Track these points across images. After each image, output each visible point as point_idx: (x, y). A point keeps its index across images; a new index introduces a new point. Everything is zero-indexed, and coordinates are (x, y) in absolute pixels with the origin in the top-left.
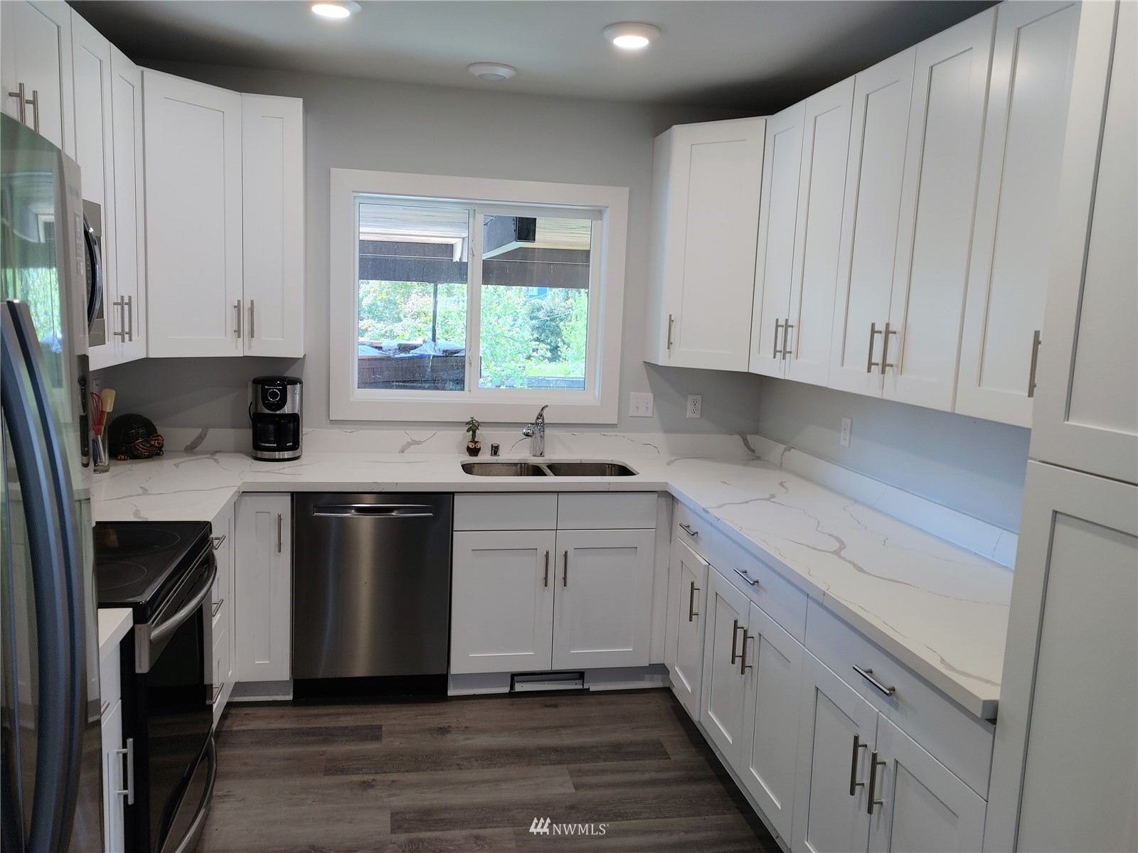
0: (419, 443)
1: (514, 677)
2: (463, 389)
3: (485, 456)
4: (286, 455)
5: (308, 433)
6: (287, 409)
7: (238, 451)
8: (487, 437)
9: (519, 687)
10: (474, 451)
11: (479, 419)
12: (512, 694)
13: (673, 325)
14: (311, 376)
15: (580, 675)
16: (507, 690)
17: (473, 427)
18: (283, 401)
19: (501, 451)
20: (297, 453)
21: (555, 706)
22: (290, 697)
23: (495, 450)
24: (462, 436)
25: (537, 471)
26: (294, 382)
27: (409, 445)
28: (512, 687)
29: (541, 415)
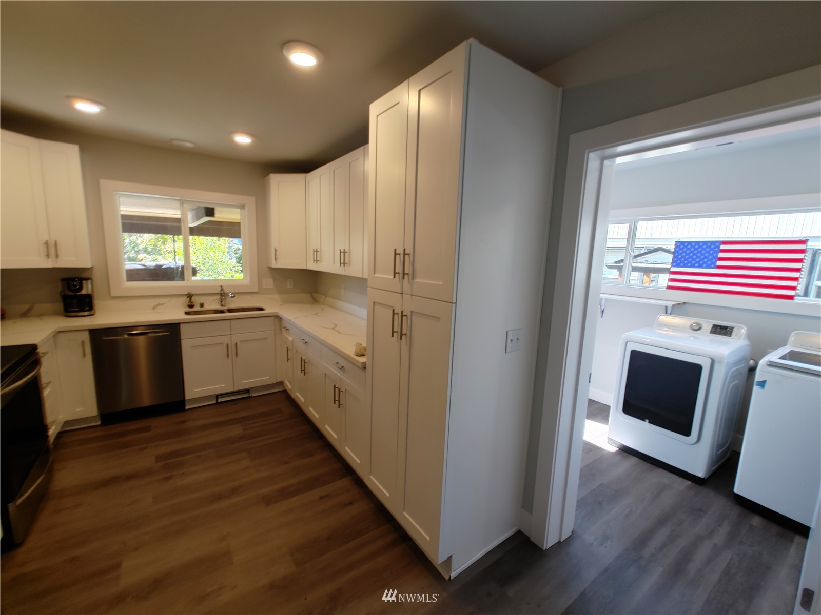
0: (162, 304)
1: (217, 396)
2: (184, 280)
3: (197, 308)
4: (86, 313)
5: (98, 303)
6: (84, 292)
7: (56, 314)
8: (197, 300)
9: (220, 400)
10: (191, 306)
11: (192, 292)
12: (217, 403)
13: (277, 252)
14: (97, 276)
15: (248, 391)
16: (214, 402)
17: (190, 296)
18: (81, 288)
19: (205, 305)
20: (92, 312)
21: (237, 404)
22: (99, 423)
23: (202, 305)
24: (185, 300)
25: (222, 312)
26: (87, 279)
27: (157, 306)
28: (217, 400)
29: (222, 290)
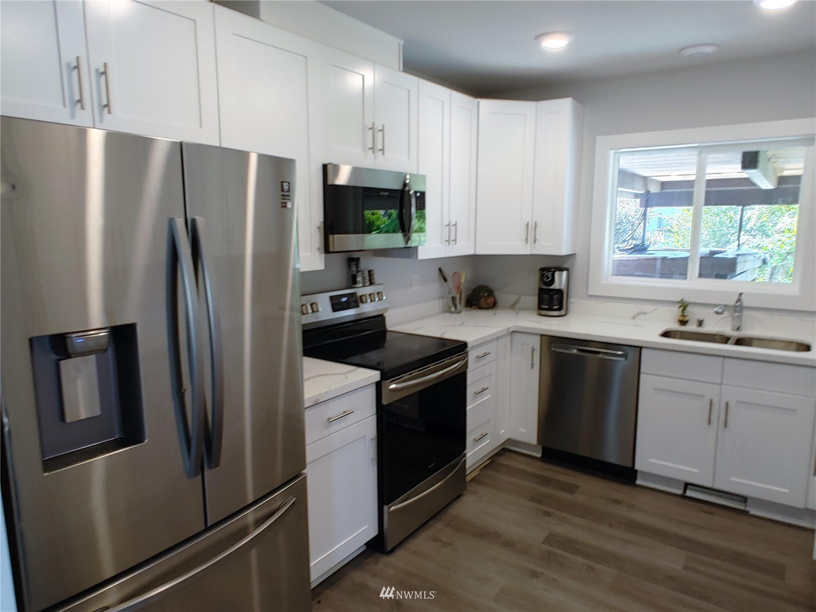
0: (645, 314)
1: (687, 485)
2: (686, 279)
3: (691, 327)
4: (556, 313)
5: (575, 302)
6: (556, 286)
8: (694, 313)
9: (689, 493)
10: (683, 323)
11: (688, 299)
12: (683, 496)
14: (578, 268)
15: (744, 499)
16: (680, 492)
17: (684, 306)
18: (552, 282)
19: (705, 324)
20: (562, 312)
21: (711, 514)
22: (539, 455)
23: (700, 323)
24: (676, 311)
25: (725, 340)
26: (561, 270)
27: (638, 314)
28: (685, 492)
29: (739, 300)
